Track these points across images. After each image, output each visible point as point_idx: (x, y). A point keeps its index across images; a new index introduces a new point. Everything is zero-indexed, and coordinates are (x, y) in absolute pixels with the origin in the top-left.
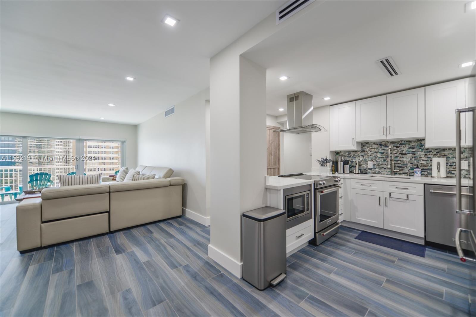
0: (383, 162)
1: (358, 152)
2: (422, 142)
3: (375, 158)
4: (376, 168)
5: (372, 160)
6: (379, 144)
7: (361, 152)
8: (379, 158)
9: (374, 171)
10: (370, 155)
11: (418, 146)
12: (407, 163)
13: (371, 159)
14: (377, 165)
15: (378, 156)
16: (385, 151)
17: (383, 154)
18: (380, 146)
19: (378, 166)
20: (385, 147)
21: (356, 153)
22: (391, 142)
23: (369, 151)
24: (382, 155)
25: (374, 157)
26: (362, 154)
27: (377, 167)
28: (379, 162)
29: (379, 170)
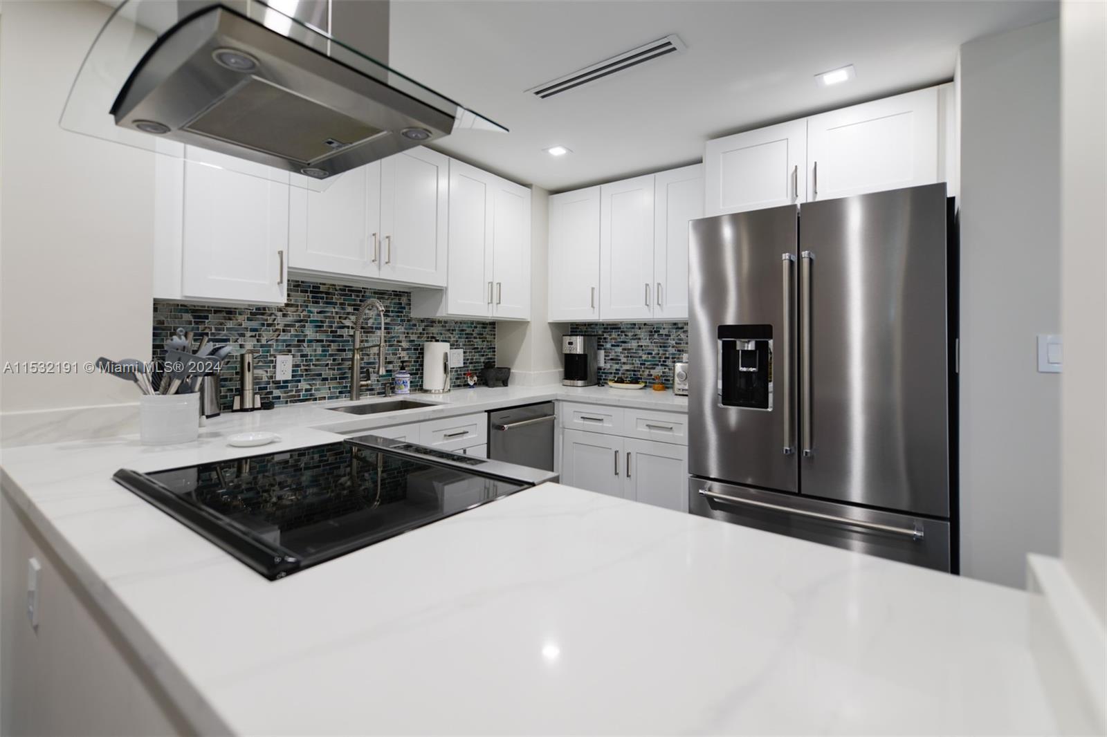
0: (321, 355)
1: (240, 314)
2: (404, 300)
3: (298, 341)
4: (299, 381)
5: (290, 351)
6: (311, 292)
7: (252, 314)
8: (310, 341)
9: (294, 393)
10: (284, 331)
11: (396, 310)
12: (375, 359)
13: (287, 346)
14: (302, 368)
15: (305, 336)
16: (326, 317)
17: (320, 327)
18: (313, 297)
19: (306, 370)
20: (327, 303)
21: (230, 319)
22: (340, 289)
23: (280, 314)
24: (317, 332)
25: (296, 336)
26: (254, 324)
27: (302, 376)
28: (311, 356)
29: (309, 387)
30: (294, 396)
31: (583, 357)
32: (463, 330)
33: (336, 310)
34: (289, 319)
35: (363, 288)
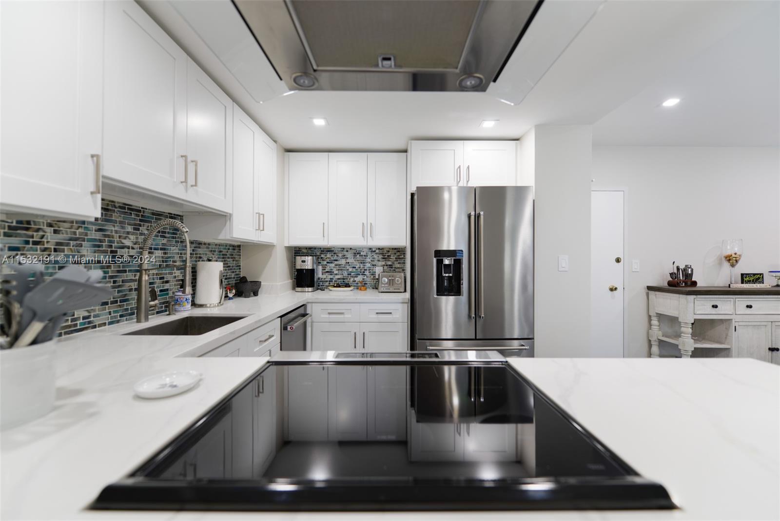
9: (69, 323)
10: (55, 250)
16: (105, 236)
17: (99, 246)
24: (95, 252)
29: (86, 314)
30: (70, 326)
31: (312, 272)
32: (221, 252)
33: (116, 229)
34: (59, 238)
35: (142, 208)
